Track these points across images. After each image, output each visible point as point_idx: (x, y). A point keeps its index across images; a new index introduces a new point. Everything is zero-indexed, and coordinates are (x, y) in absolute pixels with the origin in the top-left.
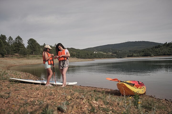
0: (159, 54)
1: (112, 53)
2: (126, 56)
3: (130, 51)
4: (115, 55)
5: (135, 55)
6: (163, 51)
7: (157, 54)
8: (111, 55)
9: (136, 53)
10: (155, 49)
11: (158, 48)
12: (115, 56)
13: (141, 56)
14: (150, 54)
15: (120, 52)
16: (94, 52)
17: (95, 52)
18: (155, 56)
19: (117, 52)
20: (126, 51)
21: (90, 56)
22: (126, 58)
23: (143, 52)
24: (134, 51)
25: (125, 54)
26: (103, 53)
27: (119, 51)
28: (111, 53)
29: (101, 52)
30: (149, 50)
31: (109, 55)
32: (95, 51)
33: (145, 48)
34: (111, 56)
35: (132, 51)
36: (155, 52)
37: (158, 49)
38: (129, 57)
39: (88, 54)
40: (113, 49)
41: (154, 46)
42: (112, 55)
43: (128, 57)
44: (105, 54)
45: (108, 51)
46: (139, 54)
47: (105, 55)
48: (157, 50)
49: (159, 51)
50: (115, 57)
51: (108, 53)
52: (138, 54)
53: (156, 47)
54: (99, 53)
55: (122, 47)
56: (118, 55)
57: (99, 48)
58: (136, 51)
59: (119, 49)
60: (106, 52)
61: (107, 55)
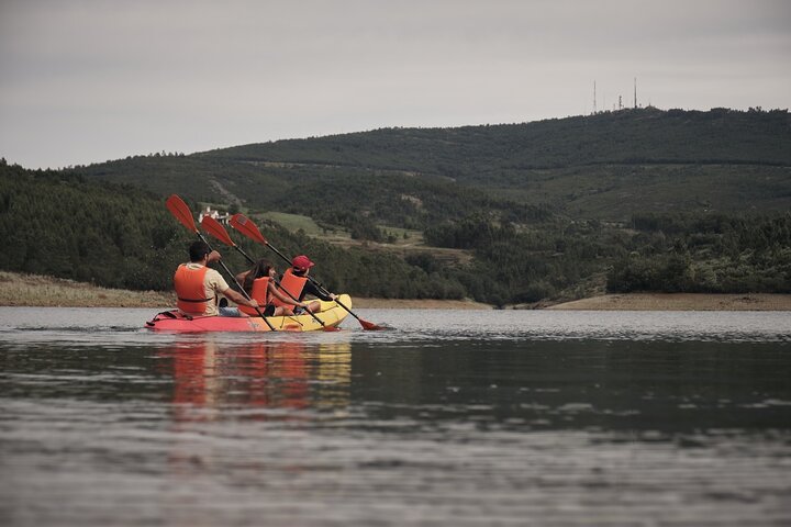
1: (431, 239)
2: (601, 279)
3: (646, 224)
4: (465, 258)
5: (701, 275)
8: (411, 260)
9: (718, 251)
12: (461, 279)
15: (519, 228)
19: (483, 227)
20: (594, 224)
22: (596, 300)
24: (701, 227)
25: (587, 256)
26: (314, 232)
27: (519, 214)
28: (410, 242)
31: (393, 257)
32: (215, 201)
34: (407, 269)
38: (637, 298)
39: (117, 235)
40: (437, 191)
42: (422, 262)
43: (622, 298)
44: (342, 239)
45: (379, 214)
46: (753, 262)
47: (341, 254)
51: (375, 236)
52: (736, 262)
54: (270, 223)
55: (558, 166)
56: (496, 259)
57: (273, 172)
58: (718, 231)
59: (514, 194)
60: (356, 214)
61: (366, 261)
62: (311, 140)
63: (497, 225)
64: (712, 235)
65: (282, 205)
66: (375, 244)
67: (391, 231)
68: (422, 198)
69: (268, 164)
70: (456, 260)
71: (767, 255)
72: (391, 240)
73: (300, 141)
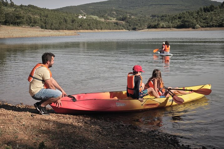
0: (211, 24)
1: (117, 19)
2: (146, 25)
3: (154, 16)
4: (124, 22)
5: (163, 25)
6: (219, 17)
7: (207, 23)
8: (114, 23)
9: (166, 21)
10: (203, 13)
11: (209, 11)
12: (123, 26)
13: (175, 27)
14: (192, 23)
15: (133, 17)
16: (79, 16)
17: (80, 17)
18: (202, 29)
19: (126, 17)
20: (145, 16)
21: (71, 24)
22: (145, 30)
23: (180, 18)
24: (163, 16)
25: (144, 21)
26: (98, 19)
27: (132, 15)
28: (114, 20)
29: (95, 17)
30: (191, 14)
31: (111, 23)
32: (81, 13)
33: (185, 12)
34: (114, 25)
35: (158, 17)
36: (204, 19)
37: (209, 13)
38: (152, 30)
39: (66, 21)
40: (118, 11)
41: (202, 8)
42: (117, 23)
43: (150, 29)
44: (103, 20)
45: (109, 15)
46: (171, 23)
47: (103, 23)
48: (208, 15)
49: (212, 19)
50: (123, 28)
51: (108, 19)
52: (169, 23)
53: (206, 10)
54: (91, 17)
55: (139, 6)
56: (128, 23)
58: (166, 17)
59: (131, 11)
60: (105, 16)
61: (107, 24)
62: (97, 3)
63: (129, 16)
64: (165, 18)
65: (93, 14)
66: (108, 21)
67: (111, 18)
68: (116, 12)
69: (90, 7)
70: (122, 23)
71: (174, 22)
72: (111, 20)
73: (95, 3)
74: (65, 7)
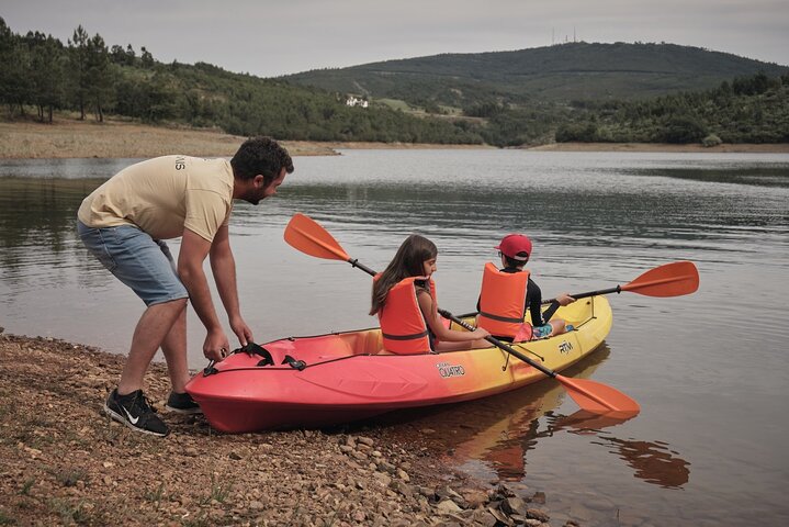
0: (755, 132)
1: (467, 113)
2: (553, 133)
3: (578, 104)
4: (484, 122)
5: (604, 133)
6: (780, 112)
7: (743, 130)
8: (455, 124)
9: (616, 120)
10: (732, 95)
11: (750, 94)
12: (481, 134)
13: (642, 141)
14: (697, 129)
15: (512, 106)
16: (347, 98)
17: (351, 102)
18: (727, 146)
19: (494, 107)
20: (552, 105)
21: (322, 122)
22: (550, 146)
23: (659, 112)
24: (606, 106)
25: (547, 121)
26: (406, 109)
27: (512, 99)
28: (455, 114)
29: (396, 104)
30: (693, 100)
31: (446, 122)
32: (355, 93)
33: (674, 92)
34: (454, 128)
35: (590, 108)
36: (735, 119)
37: (749, 100)
38: (569, 145)
39: (305, 113)
40: (469, 86)
41: (730, 82)
42: (462, 125)
43: (563, 145)
44: (420, 113)
45: (440, 99)
46: (631, 127)
47: (419, 121)
48: (747, 103)
49: (759, 116)
50: (480, 138)
51: (438, 112)
52: (622, 126)
53: (739, 89)
54: (383, 104)
55: (533, 73)
56: (499, 123)
57: (384, 77)
58: (616, 108)
59: (509, 88)
60: (428, 100)
61: (432, 125)
62: (405, 60)
63: (500, 105)
64: (613, 111)
65: (389, 95)
66: (437, 116)
67: (446, 108)
68: (462, 91)
69: (383, 73)
70: (479, 123)
71: (639, 123)
72: (446, 113)
73: (399, 61)
74: (306, 73)
